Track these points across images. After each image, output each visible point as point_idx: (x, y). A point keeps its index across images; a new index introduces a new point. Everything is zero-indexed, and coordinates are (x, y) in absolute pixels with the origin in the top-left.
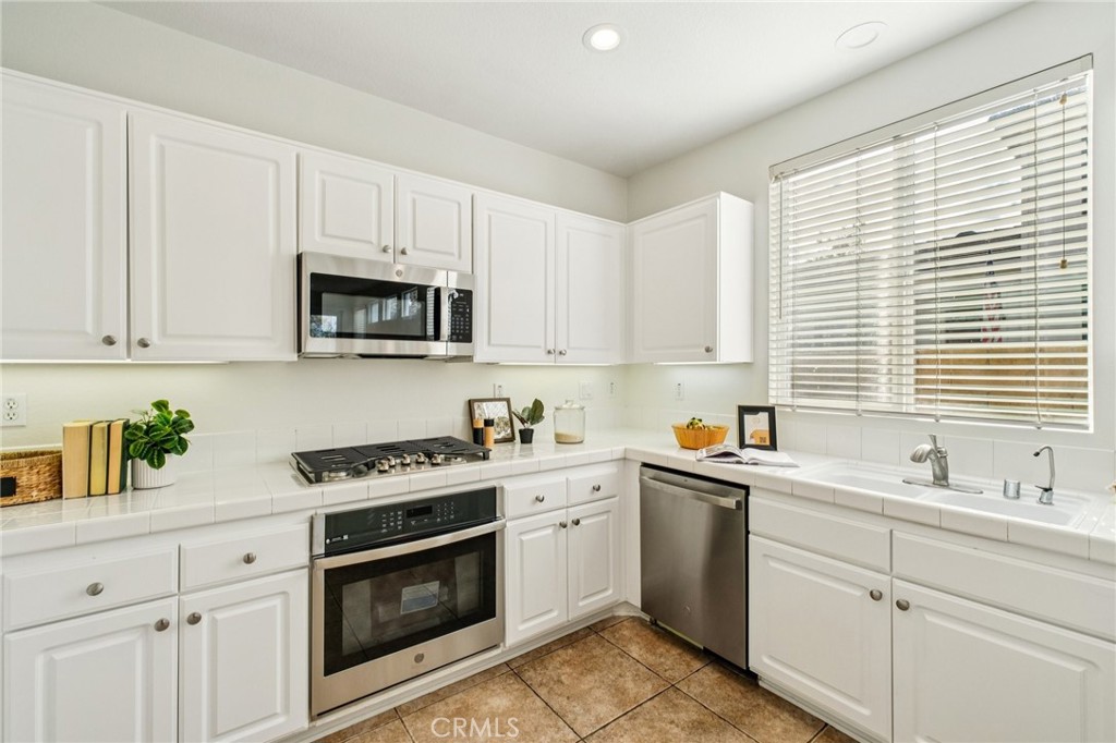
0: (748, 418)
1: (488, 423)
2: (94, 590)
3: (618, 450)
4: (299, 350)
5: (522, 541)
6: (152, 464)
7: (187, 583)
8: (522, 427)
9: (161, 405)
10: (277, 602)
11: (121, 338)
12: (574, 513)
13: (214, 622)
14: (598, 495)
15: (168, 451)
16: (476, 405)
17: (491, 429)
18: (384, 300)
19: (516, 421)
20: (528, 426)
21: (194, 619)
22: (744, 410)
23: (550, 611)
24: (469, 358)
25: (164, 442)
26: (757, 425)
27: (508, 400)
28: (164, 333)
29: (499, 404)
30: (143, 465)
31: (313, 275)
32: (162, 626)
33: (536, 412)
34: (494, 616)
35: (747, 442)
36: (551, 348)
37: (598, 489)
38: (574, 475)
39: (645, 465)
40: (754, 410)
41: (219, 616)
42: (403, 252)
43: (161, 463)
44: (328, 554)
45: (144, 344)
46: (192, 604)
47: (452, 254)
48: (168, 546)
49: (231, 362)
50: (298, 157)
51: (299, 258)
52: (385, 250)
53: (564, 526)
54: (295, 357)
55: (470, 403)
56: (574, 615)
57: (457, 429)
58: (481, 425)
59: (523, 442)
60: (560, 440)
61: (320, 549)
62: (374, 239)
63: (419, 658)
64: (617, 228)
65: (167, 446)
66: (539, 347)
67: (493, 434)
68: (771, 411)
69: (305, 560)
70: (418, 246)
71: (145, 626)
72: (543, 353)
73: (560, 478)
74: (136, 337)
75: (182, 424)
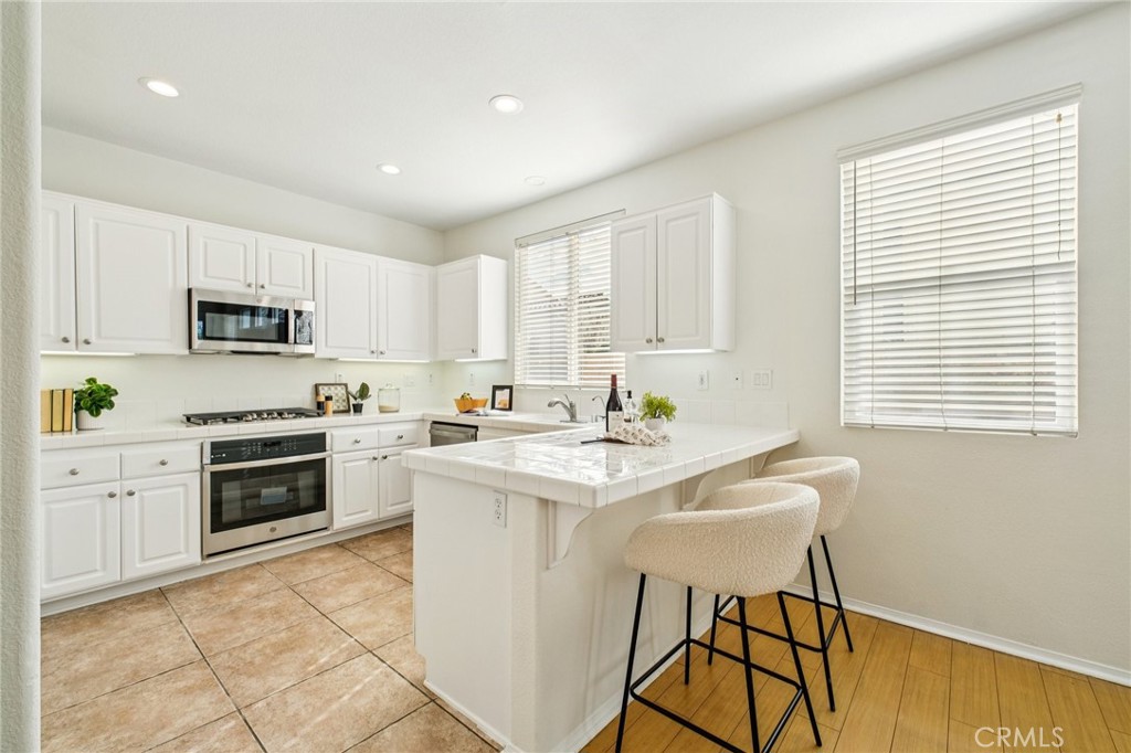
0: (498, 392)
1: (328, 398)
2: (73, 473)
3: (418, 414)
4: (190, 347)
5: (345, 468)
6: (92, 414)
7: (125, 475)
8: (355, 402)
9: (91, 381)
10: (181, 489)
11: (72, 339)
12: (384, 452)
13: (142, 498)
14: (401, 441)
15: (102, 407)
16: (320, 388)
17: (330, 403)
18: (240, 317)
19: (352, 399)
20: (359, 401)
21: (131, 494)
22: (496, 388)
23: (366, 511)
24: (312, 355)
25: (101, 400)
26: (503, 396)
27: (346, 385)
28: (99, 335)
29: (339, 388)
30: (85, 414)
31: (199, 302)
32: (112, 495)
33: (364, 391)
34: (325, 509)
35: (496, 406)
36: (374, 349)
37: (401, 437)
38: (383, 429)
39: (435, 422)
40: (502, 388)
41: (145, 494)
42: (263, 287)
43: (98, 414)
44: (212, 464)
45: (87, 342)
46: (129, 485)
47: (298, 288)
48: (114, 453)
49: (141, 355)
50: (188, 228)
51: (190, 291)
52: (249, 286)
53: (375, 459)
54: (187, 352)
55: (316, 386)
56: (383, 515)
57: (307, 402)
58: (322, 399)
59: (355, 411)
60: (382, 410)
61: (207, 460)
62: (241, 278)
63: (273, 530)
64: (426, 270)
65: (102, 404)
66: (365, 349)
67: (331, 406)
68: (511, 388)
69: (198, 467)
70: (273, 282)
71: (102, 496)
72: (367, 352)
73: (374, 429)
74: (82, 337)
75: (109, 392)
